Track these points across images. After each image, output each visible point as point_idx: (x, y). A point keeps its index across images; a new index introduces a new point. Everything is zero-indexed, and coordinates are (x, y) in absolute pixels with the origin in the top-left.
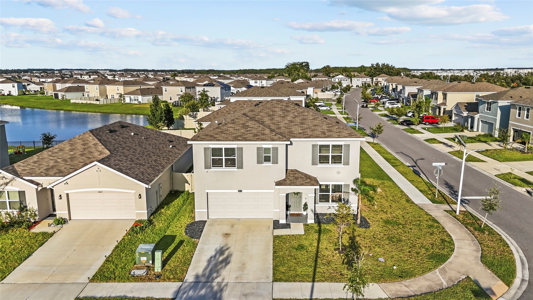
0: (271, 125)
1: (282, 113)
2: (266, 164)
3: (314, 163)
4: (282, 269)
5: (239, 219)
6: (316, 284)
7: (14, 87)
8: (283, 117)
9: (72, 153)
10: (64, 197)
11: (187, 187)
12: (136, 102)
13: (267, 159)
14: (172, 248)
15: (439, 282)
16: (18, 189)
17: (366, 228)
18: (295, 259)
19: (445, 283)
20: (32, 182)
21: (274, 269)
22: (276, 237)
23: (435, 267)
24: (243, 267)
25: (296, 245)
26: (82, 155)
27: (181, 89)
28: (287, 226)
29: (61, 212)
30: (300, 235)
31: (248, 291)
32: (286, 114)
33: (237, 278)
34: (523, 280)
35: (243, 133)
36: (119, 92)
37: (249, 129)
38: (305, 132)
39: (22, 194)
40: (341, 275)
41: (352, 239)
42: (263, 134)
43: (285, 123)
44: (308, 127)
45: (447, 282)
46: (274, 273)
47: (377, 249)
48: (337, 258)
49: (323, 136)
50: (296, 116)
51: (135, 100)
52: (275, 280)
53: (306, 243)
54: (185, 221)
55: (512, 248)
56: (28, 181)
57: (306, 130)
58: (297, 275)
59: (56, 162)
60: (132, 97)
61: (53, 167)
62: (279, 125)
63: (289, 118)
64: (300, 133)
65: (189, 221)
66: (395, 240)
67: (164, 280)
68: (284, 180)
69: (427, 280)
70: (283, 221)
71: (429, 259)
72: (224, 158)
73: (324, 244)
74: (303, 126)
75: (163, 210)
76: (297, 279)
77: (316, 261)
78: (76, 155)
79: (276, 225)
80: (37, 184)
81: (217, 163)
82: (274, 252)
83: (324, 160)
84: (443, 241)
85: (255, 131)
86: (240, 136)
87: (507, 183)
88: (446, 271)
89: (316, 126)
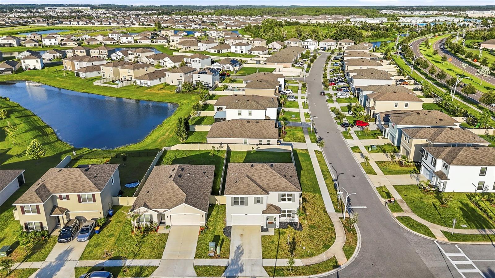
0: (260, 182)
1: (264, 174)
2: (258, 204)
3: (279, 201)
4: (266, 253)
5: (246, 226)
6: (277, 260)
7: (37, 62)
8: (265, 177)
9: (169, 195)
10: (169, 217)
11: (217, 203)
12: (146, 85)
13: (258, 202)
14: (220, 242)
15: (323, 259)
16: (149, 214)
17: (300, 231)
18: (270, 248)
19: (325, 259)
20: (156, 211)
21: (262, 253)
22: (263, 236)
23: (324, 251)
24: (250, 252)
25: (271, 241)
26: (174, 196)
27: (181, 75)
28: (267, 230)
29: (168, 223)
30: (273, 236)
31: (253, 263)
32: (267, 174)
33: (249, 257)
34: (354, 257)
35: (248, 190)
36: (129, 74)
37: (250, 187)
38: (276, 187)
39: (151, 216)
40: (288, 256)
41: (294, 239)
42: (257, 191)
43: (266, 181)
44: (276, 184)
45: (326, 258)
46: (263, 255)
47: (304, 243)
48: (287, 247)
49: (283, 190)
50: (271, 176)
51: (145, 84)
52: (263, 258)
53: (275, 240)
54: (222, 226)
55: (358, 241)
56: (153, 210)
57: (276, 186)
58: (271, 256)
59: (163, 200)
60: (142, 81)
61: (163, 203)
62: (263, 182)
63: (268, 178)
64: (273, 188)
65: (223, 227)
66: (311, 237)
67: (222, 258)
68: (266, 210)
69: (320, 257)
70: (265, 227)
71: (323, 247)
72: (239, 201)
73: (282, 241)
74: (275, 183)
75: (210, 219)
76: (271, 257)
77: (278, 249)
78: (171, 196)
79: (263, 230)
80: (158, 212)
81: (236, 203)
82: (262, 245)
83: (284, 200)
84: (332, 237)
85: (253, 189)
86: (247, 192)
87: (379, 194)
88: (327, 253)
89: (280, 183)
